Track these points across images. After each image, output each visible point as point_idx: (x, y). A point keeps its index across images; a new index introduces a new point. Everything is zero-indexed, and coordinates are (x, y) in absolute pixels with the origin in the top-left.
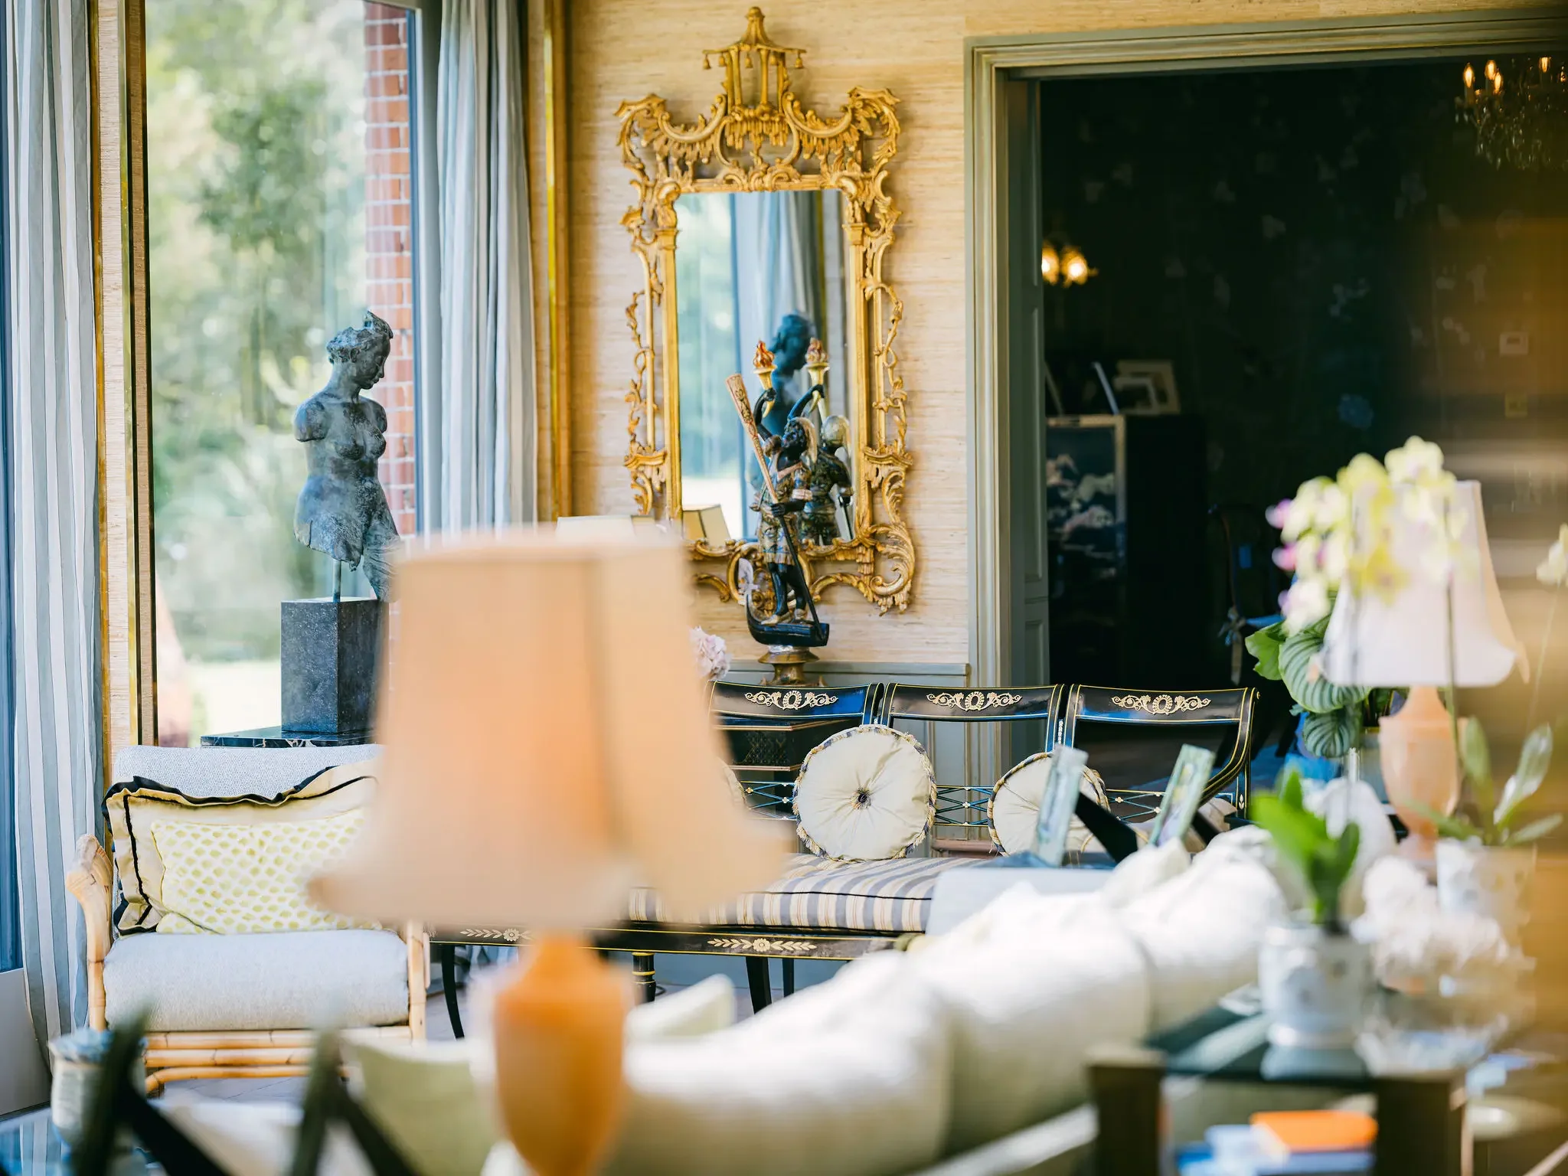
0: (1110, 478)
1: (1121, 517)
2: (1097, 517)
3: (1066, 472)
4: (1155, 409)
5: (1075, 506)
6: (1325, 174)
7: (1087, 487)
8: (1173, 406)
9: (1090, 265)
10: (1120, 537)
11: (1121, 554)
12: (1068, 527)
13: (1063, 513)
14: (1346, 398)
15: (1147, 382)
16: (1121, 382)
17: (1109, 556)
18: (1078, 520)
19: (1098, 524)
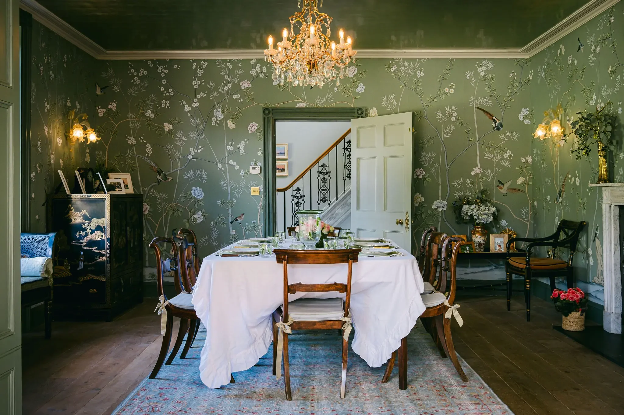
0: (104, 219)
1: (108, 235)
2: (98, 236)
3: (85, 217)
4: (124, 192)
5: (89, 231)
6: (187, 109)
7: (94, 223)
8: (131, 191)
9: (98, 136)
10: (108, 244)
11: (108, 251)
12: (85, 240)
13: (84, 234)
14: (194, 188)
15: (121, 181)
16: (109, 181)
17: (103, 252)
18: (90, 237)
19: (98, 238)
